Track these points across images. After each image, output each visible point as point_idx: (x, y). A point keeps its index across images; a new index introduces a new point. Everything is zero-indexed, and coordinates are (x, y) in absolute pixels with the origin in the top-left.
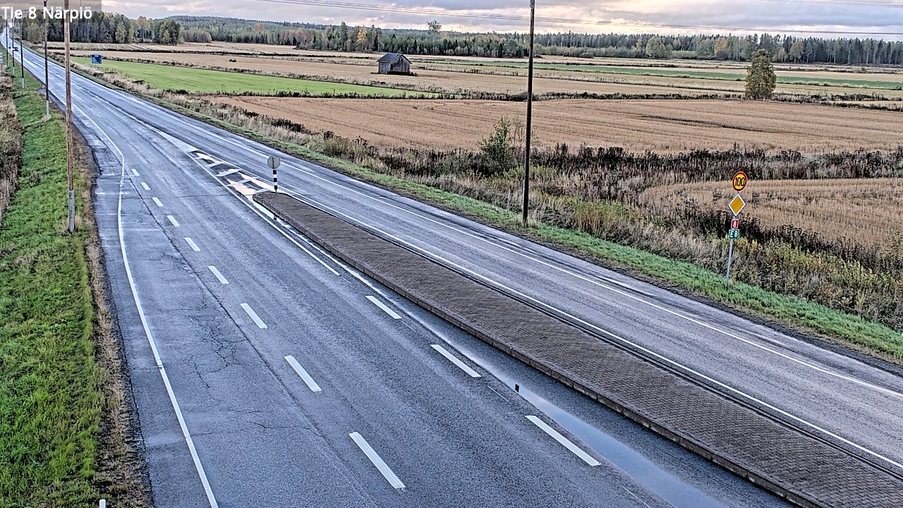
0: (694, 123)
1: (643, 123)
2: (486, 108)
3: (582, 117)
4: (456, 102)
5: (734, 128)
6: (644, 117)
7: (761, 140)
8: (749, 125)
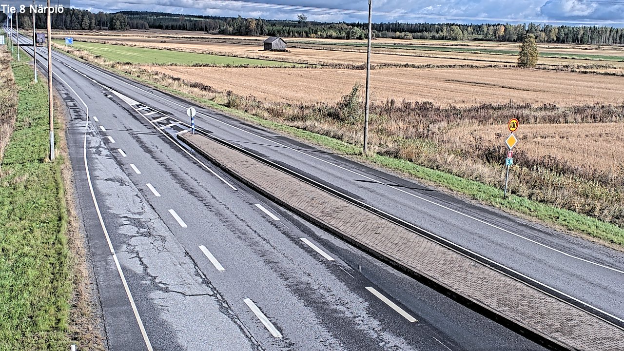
0: (482, 85)
1: (447, 85)
2: (339, 75)
3: (405, 81)
4: (317, 70)
5: (510, 88)
6: (447, 81)
7: (528, 96)
8: (520, 86)
